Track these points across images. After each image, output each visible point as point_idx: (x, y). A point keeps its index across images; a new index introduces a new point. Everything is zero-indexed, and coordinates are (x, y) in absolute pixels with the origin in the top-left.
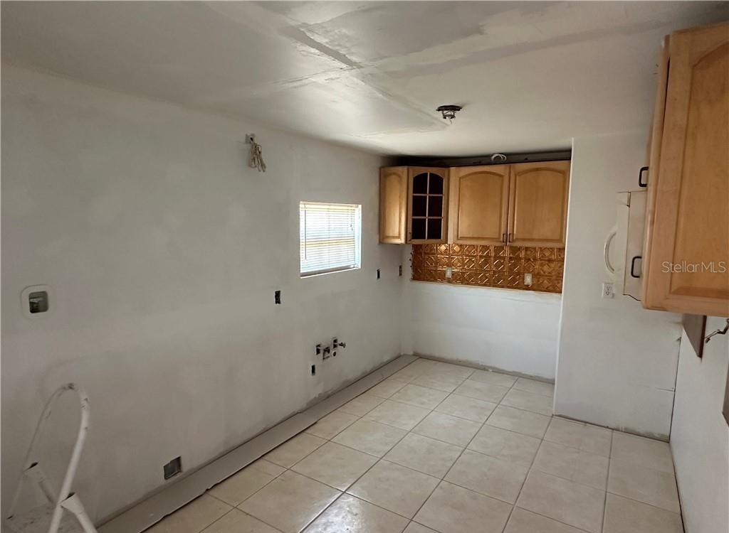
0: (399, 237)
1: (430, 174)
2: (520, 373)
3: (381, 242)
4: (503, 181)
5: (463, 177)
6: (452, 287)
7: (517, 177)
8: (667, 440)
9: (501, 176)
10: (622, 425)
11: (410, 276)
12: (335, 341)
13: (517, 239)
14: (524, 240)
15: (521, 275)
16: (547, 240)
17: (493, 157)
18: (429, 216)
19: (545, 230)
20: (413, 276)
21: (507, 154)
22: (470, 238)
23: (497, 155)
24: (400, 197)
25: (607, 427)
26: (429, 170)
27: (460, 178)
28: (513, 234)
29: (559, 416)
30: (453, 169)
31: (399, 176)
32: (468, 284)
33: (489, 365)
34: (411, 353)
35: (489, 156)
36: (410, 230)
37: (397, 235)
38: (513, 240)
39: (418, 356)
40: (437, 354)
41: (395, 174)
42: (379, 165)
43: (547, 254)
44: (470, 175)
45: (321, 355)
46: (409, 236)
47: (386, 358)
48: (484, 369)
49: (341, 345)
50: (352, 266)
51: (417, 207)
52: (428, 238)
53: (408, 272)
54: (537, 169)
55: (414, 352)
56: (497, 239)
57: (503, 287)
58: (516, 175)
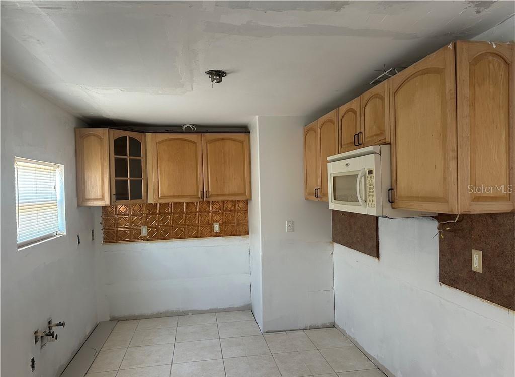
0: (102, 199)
1: (129, 137)
2: (215, 309)
3: (79, 206)
4: (196, 147)
5: (160, 143)
6: (149, 244)
7: (208, 145)
8: (334, 325)
9: (194, 143)
10: (308, 324)
11: (102, 240)
12: (50, 323)
13: (212, 195)
14: (218, 195)
15: (210, 225)
16: (235, 194)
17: (184, 127)
18: (130, 177)
19: (233, 186)
20: (105, 239)
21: (197, 126)
22: (171, 196)
23: (188, 125)
24: (101, 159)
25: (299, 329)
26: (128, 134)
27: (157, 143)
28: (209, 191)
29: (266, 332)
30: (149, 135)
31: (100, 138)
32: (165, 238)
33: (189, 309)
34: (109, 318)
35: (181, 126)
36: (114, 191)
37: (101, 197)
38: (209, 196)
39: (116, 320)
40: (137, 312)
41: (94, 135)
42: (74, 126)
43: (230, 206)
44: (166, 140)
45: (39, 343)
46: (114, 197)
47: (88, 330)
48: (185, 314)
49: (61, 324)
50: (55, 234)
51: (119, 168)
52: (131, 199)
53: (100, 236)
54: (223, 139)
55: (110, 317)
56: (195, 196)
57: (196, 237)
58: (207, 143)
